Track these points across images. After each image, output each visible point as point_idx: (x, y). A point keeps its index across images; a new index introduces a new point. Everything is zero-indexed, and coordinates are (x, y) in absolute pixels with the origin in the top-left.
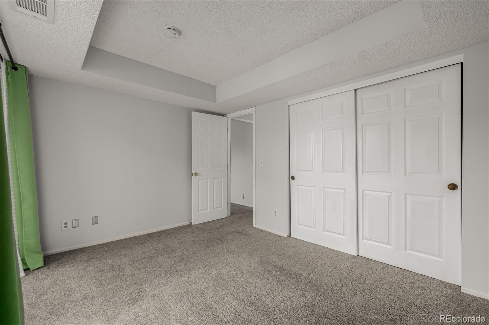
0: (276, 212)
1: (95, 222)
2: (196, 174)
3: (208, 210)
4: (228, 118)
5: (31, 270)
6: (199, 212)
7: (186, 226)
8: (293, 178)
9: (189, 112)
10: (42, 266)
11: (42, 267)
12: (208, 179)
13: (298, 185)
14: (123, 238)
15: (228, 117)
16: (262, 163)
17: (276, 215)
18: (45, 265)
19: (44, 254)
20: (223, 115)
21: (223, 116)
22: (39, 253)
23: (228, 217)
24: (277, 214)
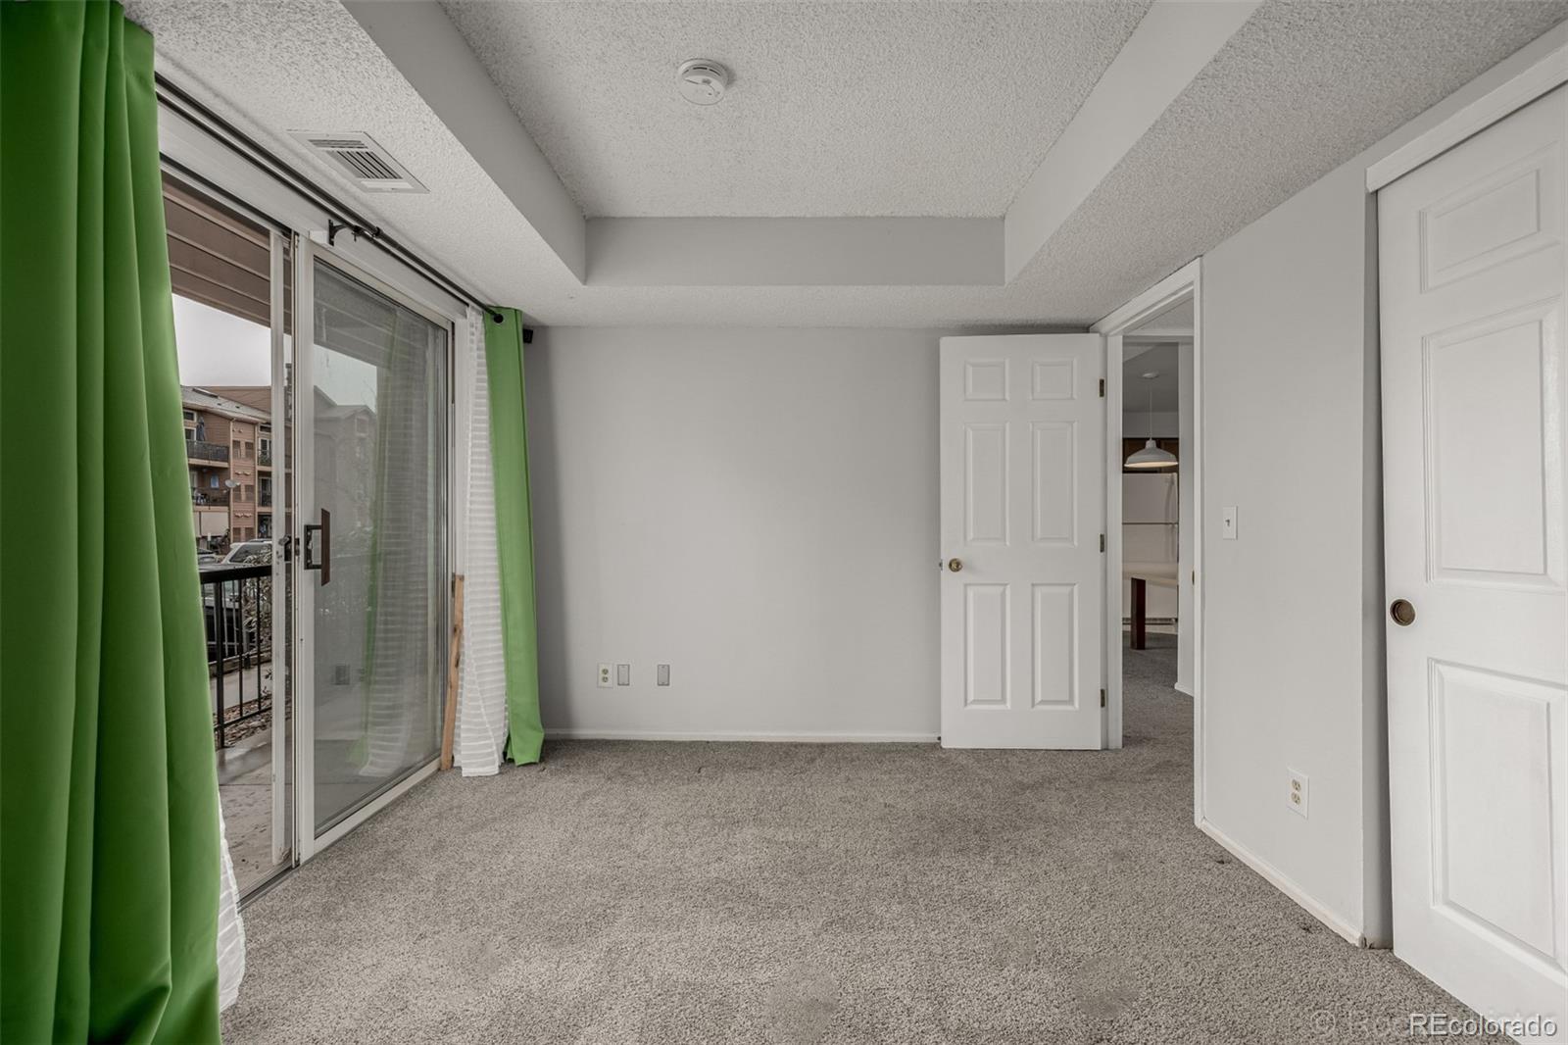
0: (1297, 785)
1: (664, 683)
2: (956, 566)
3: (1009, 705)
4: (1105, 337)
5: (517, 764)
6: (969, 707)
7: (916, 746)
8: (1403, 612)
9: (929, 340)
10: (533, 761)
11: (535, 763)
12: (1006, 585)
13: (1438, 661)
14: (722, 740)
15: (1104, 330)
16: (1233, 522)
17: (1297, 799)
18: (542, 759)
19: (545, 735)
20: (1085, 328)
21: (1088, 332)
22: (534, 729)
23: (1106, 749)
24: (1303, 794)
